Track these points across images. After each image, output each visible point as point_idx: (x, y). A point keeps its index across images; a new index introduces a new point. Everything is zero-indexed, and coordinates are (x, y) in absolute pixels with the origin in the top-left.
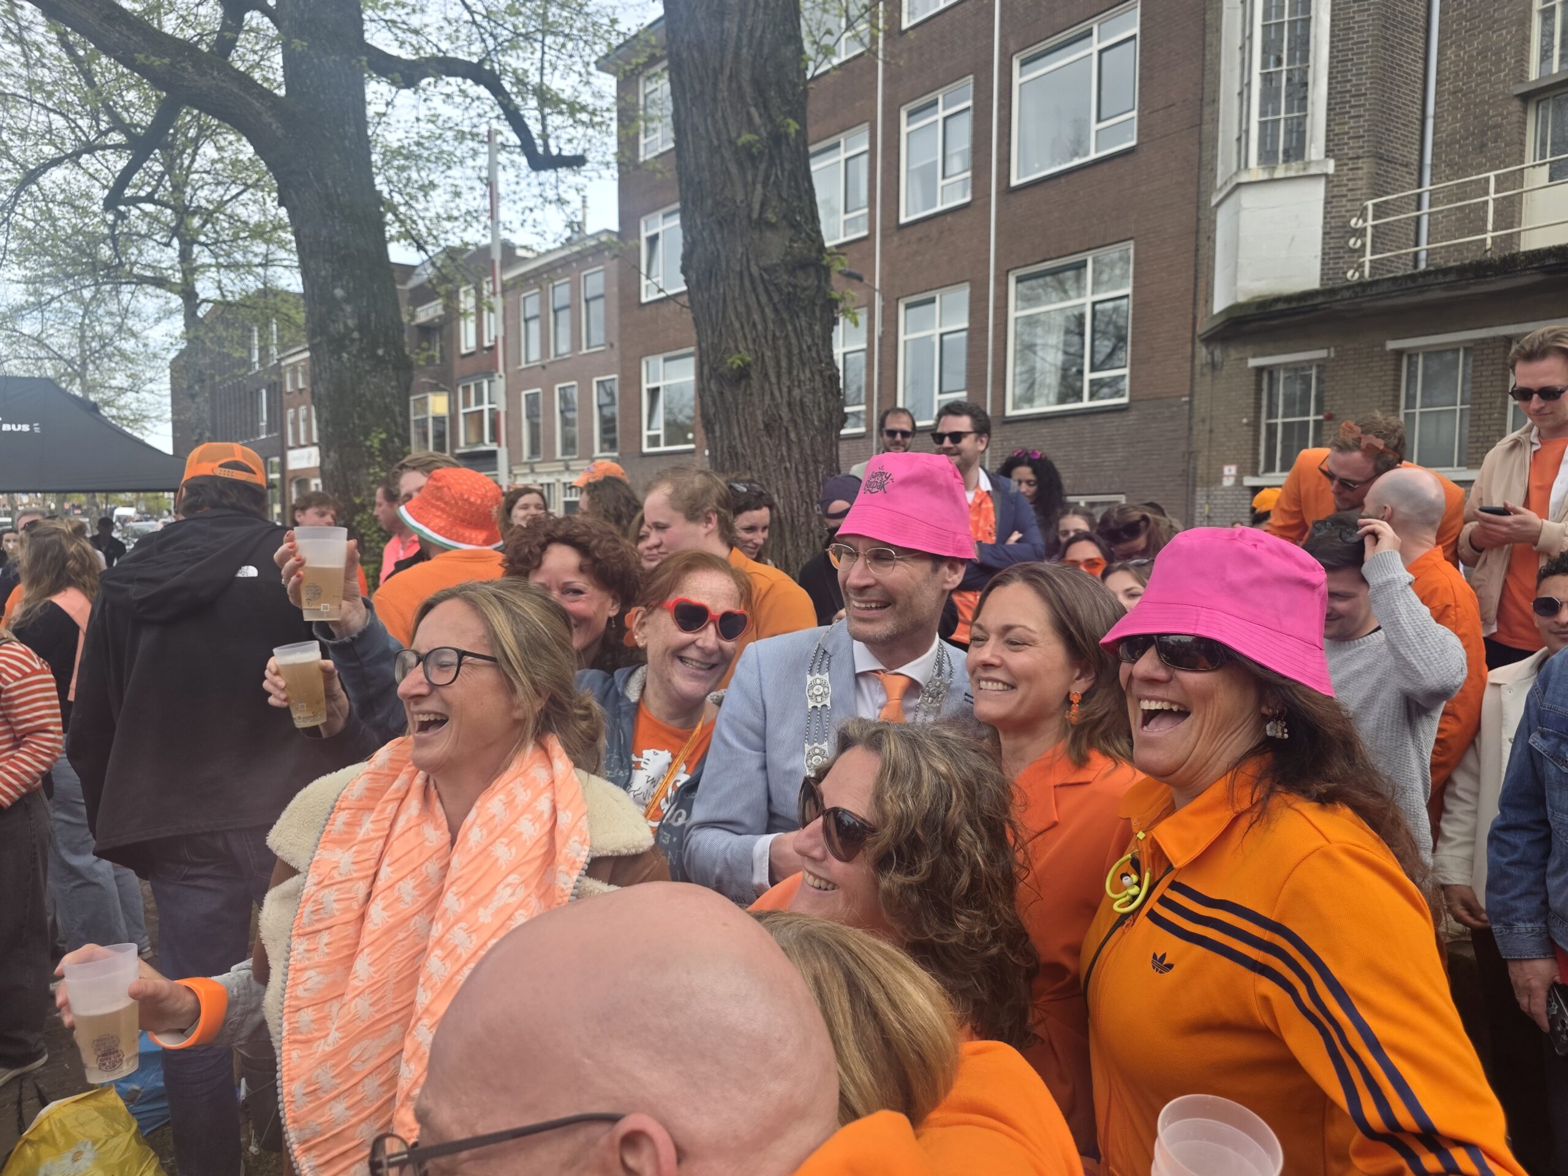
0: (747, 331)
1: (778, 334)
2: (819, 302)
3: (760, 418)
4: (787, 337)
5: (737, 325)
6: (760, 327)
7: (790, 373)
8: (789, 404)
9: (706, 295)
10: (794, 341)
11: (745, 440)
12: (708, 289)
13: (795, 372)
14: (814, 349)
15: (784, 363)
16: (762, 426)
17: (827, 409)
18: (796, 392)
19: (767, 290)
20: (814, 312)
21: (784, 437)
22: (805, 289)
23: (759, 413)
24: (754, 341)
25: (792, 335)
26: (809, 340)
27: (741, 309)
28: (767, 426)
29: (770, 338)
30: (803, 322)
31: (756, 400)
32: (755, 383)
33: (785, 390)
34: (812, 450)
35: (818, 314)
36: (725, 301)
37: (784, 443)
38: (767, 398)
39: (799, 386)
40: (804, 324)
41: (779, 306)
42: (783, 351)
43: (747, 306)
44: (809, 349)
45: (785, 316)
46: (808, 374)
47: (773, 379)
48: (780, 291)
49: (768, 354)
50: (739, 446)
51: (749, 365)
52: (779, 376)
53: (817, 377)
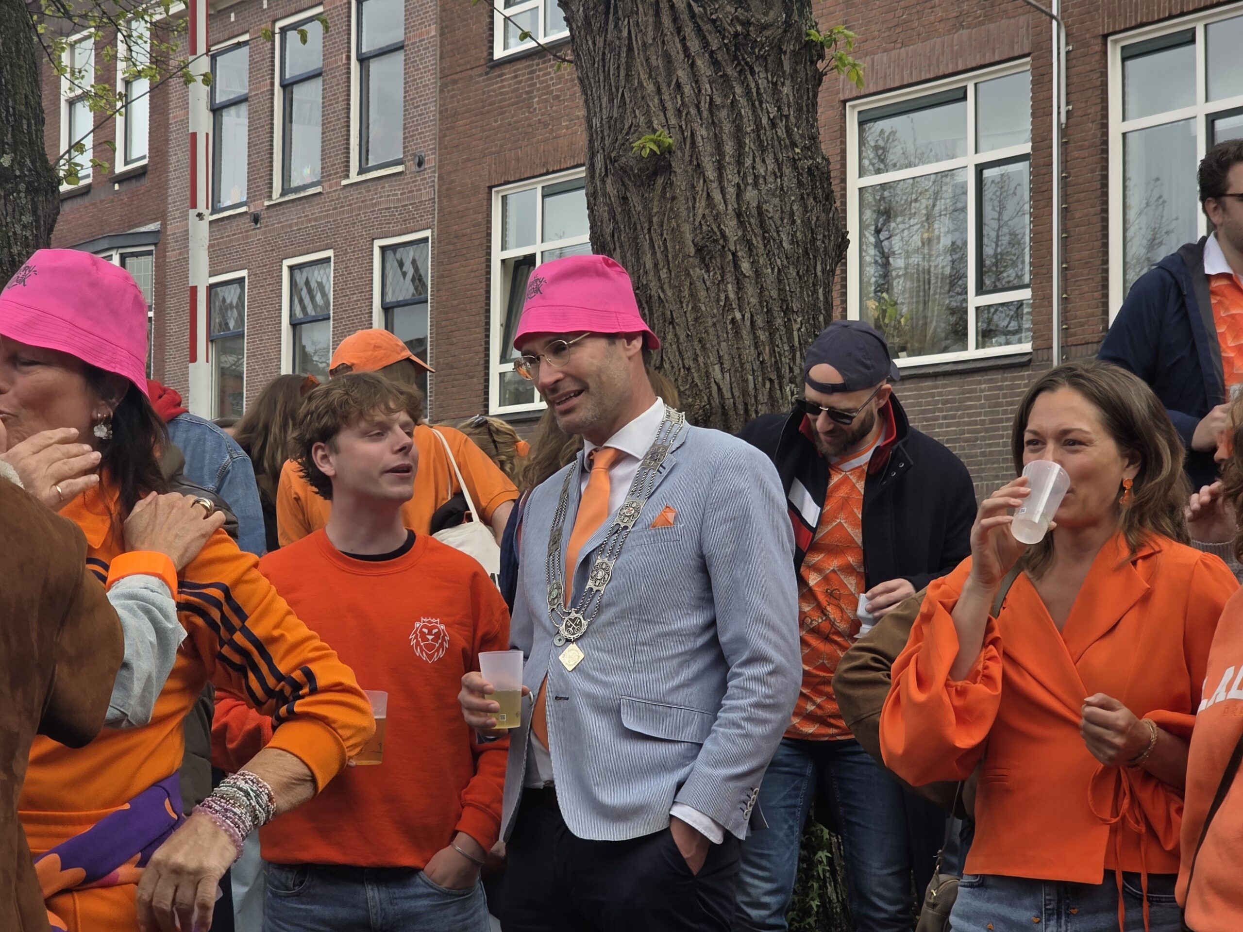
0: (666, 97)
1: (718, 100)
2: (789, 47)
3: (689, 237)
4: (734, 103)
5: (650, 87)
6: (687, 90)
7: (740, 163)
8: (739, 215)
9: (600, 42)
10: (746, 111)
11: (664, 274)
12: (604, 30)
13: (748, 162)
14: (782, 124)
15: (729, 148)
16: (692, 251)
17: (806, 223)
18: (750, 194)
19: (699, 30)
20: (780, 64)
21: (730, 268)
22: (764, 27)
23: (686, 228)
24: (679, 112)
25: (743, 101)
26: (773, 111)
27: (657, 62)
28: (699, 250)
29: (704, 106)
30: (762, 79)
31: (682, 207)
32: (680, 181)
33: (731, 190)
34: (781, 290)
35: (787, 67)
36: (630, 49)
37: (729, 278)
38: (701, 205)
39: (756, 185)
40: (762, 83)
41: (719, 56)
42: (727, 127)
43: (668, 59)
44: (773, 124)
45: (730, 71)
46: (771, 165)
47: (711, 174)
48: (720, 31)
49: (702, 132)
50: (654, 285)
51: (669, 150)
52: (720, 168)
53: (787, 170)
